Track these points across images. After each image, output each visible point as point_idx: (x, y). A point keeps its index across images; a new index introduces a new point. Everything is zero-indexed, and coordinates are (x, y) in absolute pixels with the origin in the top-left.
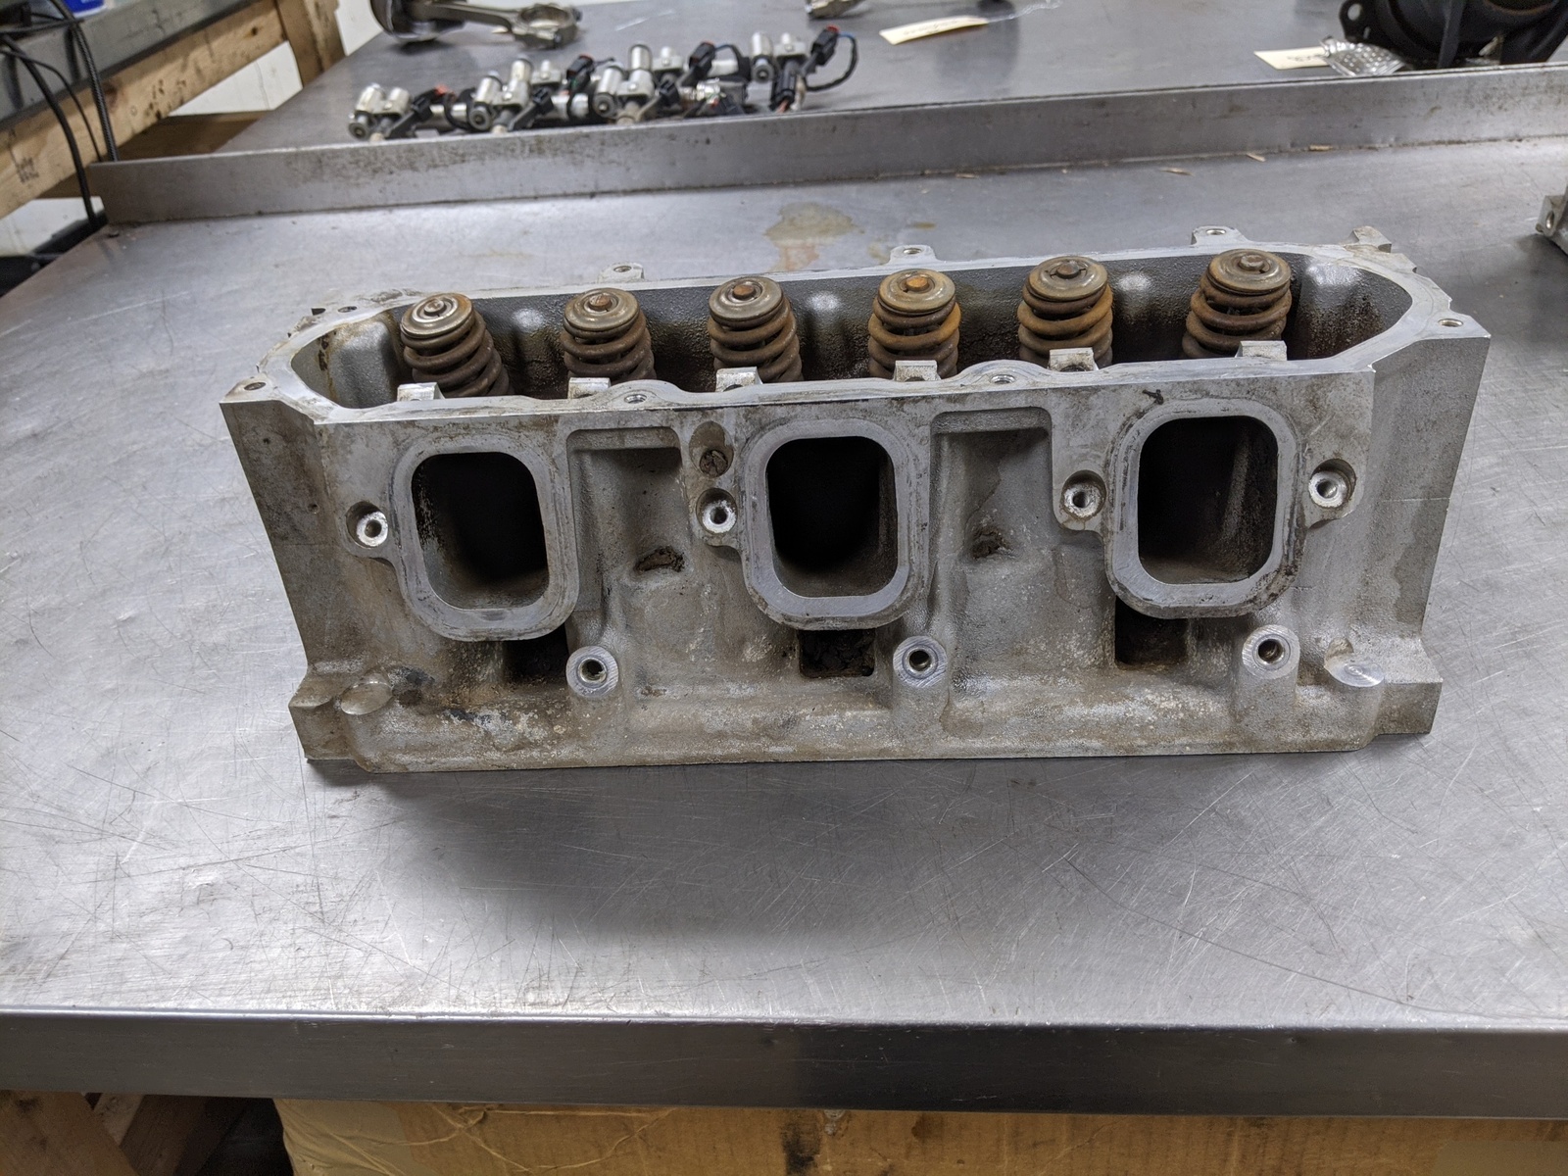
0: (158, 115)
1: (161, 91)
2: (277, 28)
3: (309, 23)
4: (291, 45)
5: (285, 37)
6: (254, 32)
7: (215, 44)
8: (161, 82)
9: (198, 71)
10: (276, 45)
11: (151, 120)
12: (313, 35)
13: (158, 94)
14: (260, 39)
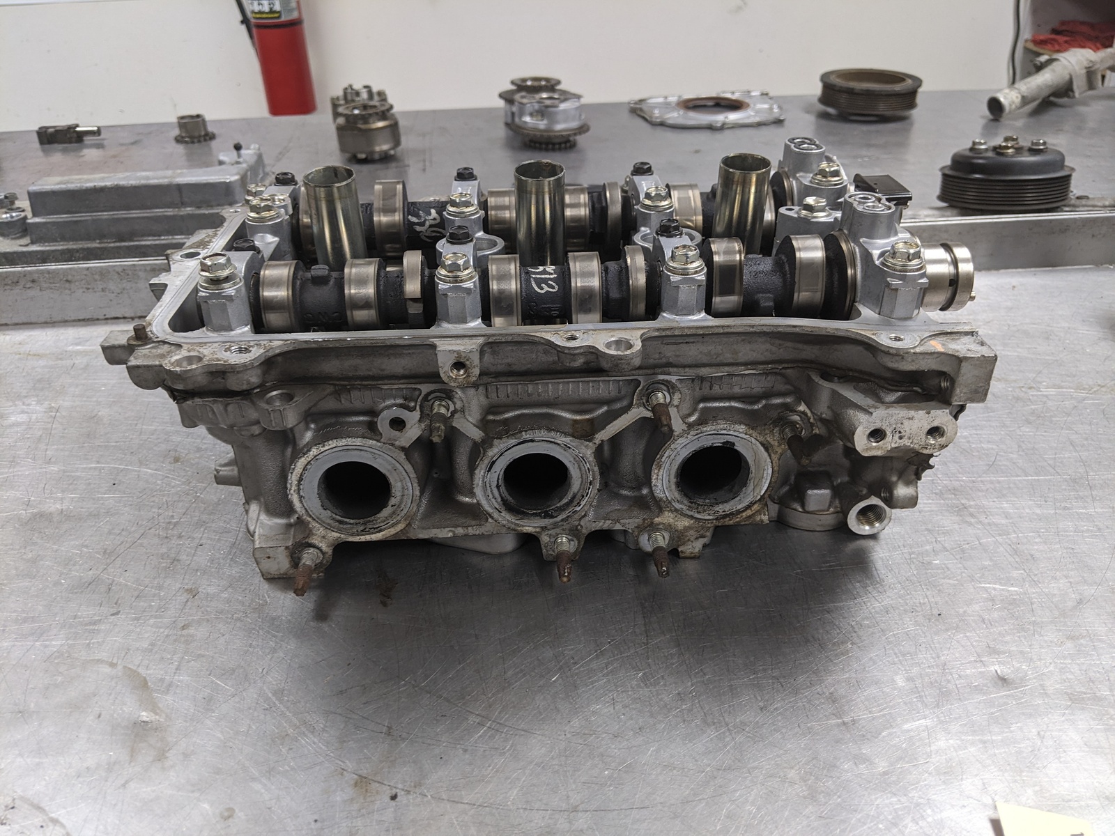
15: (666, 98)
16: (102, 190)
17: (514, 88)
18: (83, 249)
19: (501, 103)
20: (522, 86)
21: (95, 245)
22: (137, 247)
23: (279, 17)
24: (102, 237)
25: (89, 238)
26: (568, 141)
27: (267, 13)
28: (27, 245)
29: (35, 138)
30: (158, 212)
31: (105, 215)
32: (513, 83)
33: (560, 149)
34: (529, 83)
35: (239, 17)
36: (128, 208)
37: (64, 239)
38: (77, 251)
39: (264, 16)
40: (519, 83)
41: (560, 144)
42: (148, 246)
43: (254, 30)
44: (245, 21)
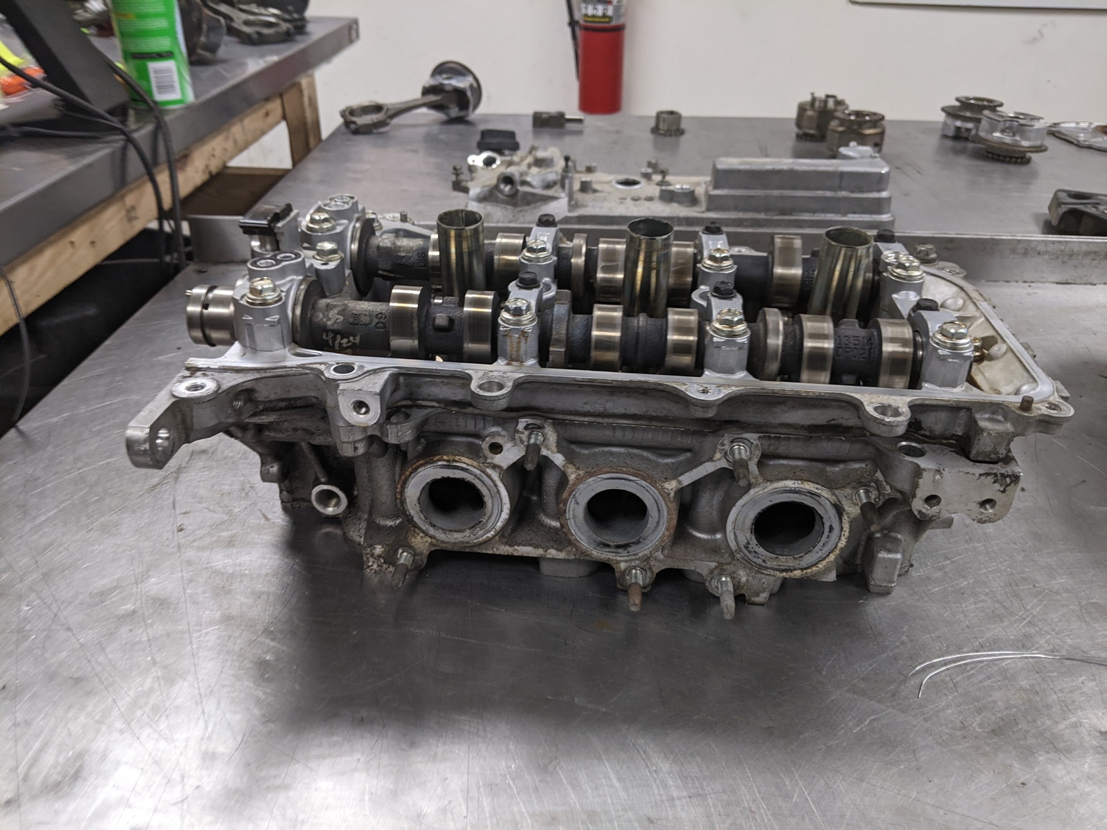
0: (210, 173)
1: (214, 156)
2: (279, 112)
3: (303, 110)
4: (288, 125)
5: (284, 117)
6: (267, 114)
7: (247, 122)
8: (214, 149)
9: (235, 141)
10: (278, 123)
11: (206, 177)
12: (304, 117)
13: (212, 159)
14: (271, 119)
15: (1078, 123)
16: (779, 172)
17: (957, 104)
18: (752, 219)
19: (941, 117)
20: (965, 104)
21: (762, 216)
22: (796, 220)
23: (609, 22)
24: (767, 210)
25: (758, 210)
26: (1024, 157)
27: (600, 18)
28: (703, 212)
29: (530, 121)
30: (820, 193)
31: (776, 193)
32: (957, 100)
33: (1015, 163)
34: (972, 102)
35: (566, 19)
36: (794, 188)
37: (736, 209)
38: (746, 220)
39: (597, 20)
40: (963, 100)
41: (1017, 158)
42: (804, 220)
43: (579, 33)
44: (573, 23)
